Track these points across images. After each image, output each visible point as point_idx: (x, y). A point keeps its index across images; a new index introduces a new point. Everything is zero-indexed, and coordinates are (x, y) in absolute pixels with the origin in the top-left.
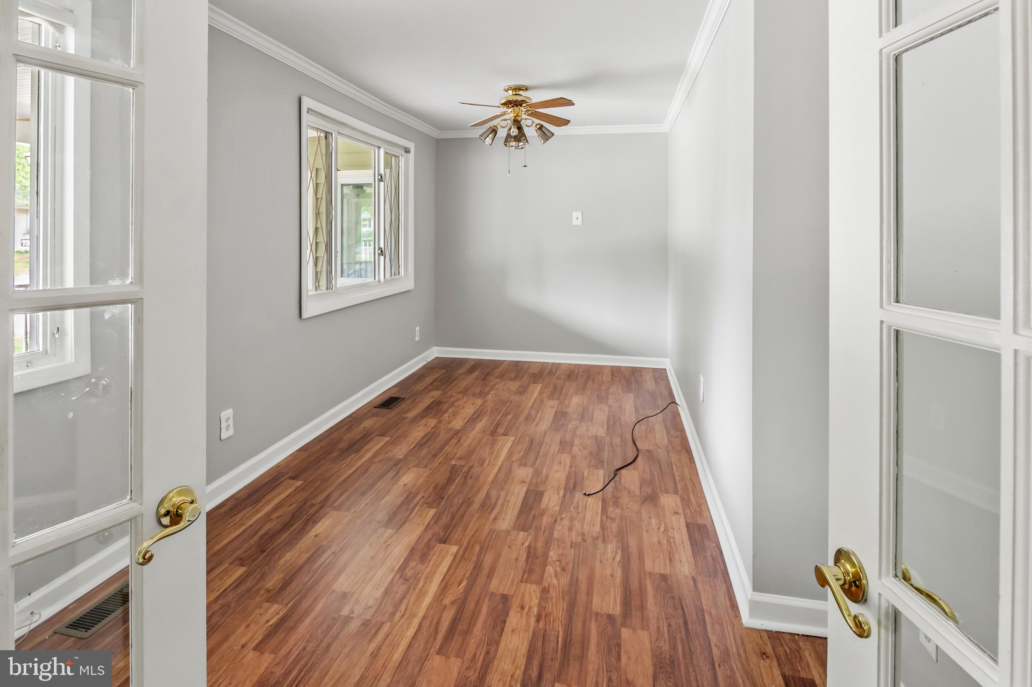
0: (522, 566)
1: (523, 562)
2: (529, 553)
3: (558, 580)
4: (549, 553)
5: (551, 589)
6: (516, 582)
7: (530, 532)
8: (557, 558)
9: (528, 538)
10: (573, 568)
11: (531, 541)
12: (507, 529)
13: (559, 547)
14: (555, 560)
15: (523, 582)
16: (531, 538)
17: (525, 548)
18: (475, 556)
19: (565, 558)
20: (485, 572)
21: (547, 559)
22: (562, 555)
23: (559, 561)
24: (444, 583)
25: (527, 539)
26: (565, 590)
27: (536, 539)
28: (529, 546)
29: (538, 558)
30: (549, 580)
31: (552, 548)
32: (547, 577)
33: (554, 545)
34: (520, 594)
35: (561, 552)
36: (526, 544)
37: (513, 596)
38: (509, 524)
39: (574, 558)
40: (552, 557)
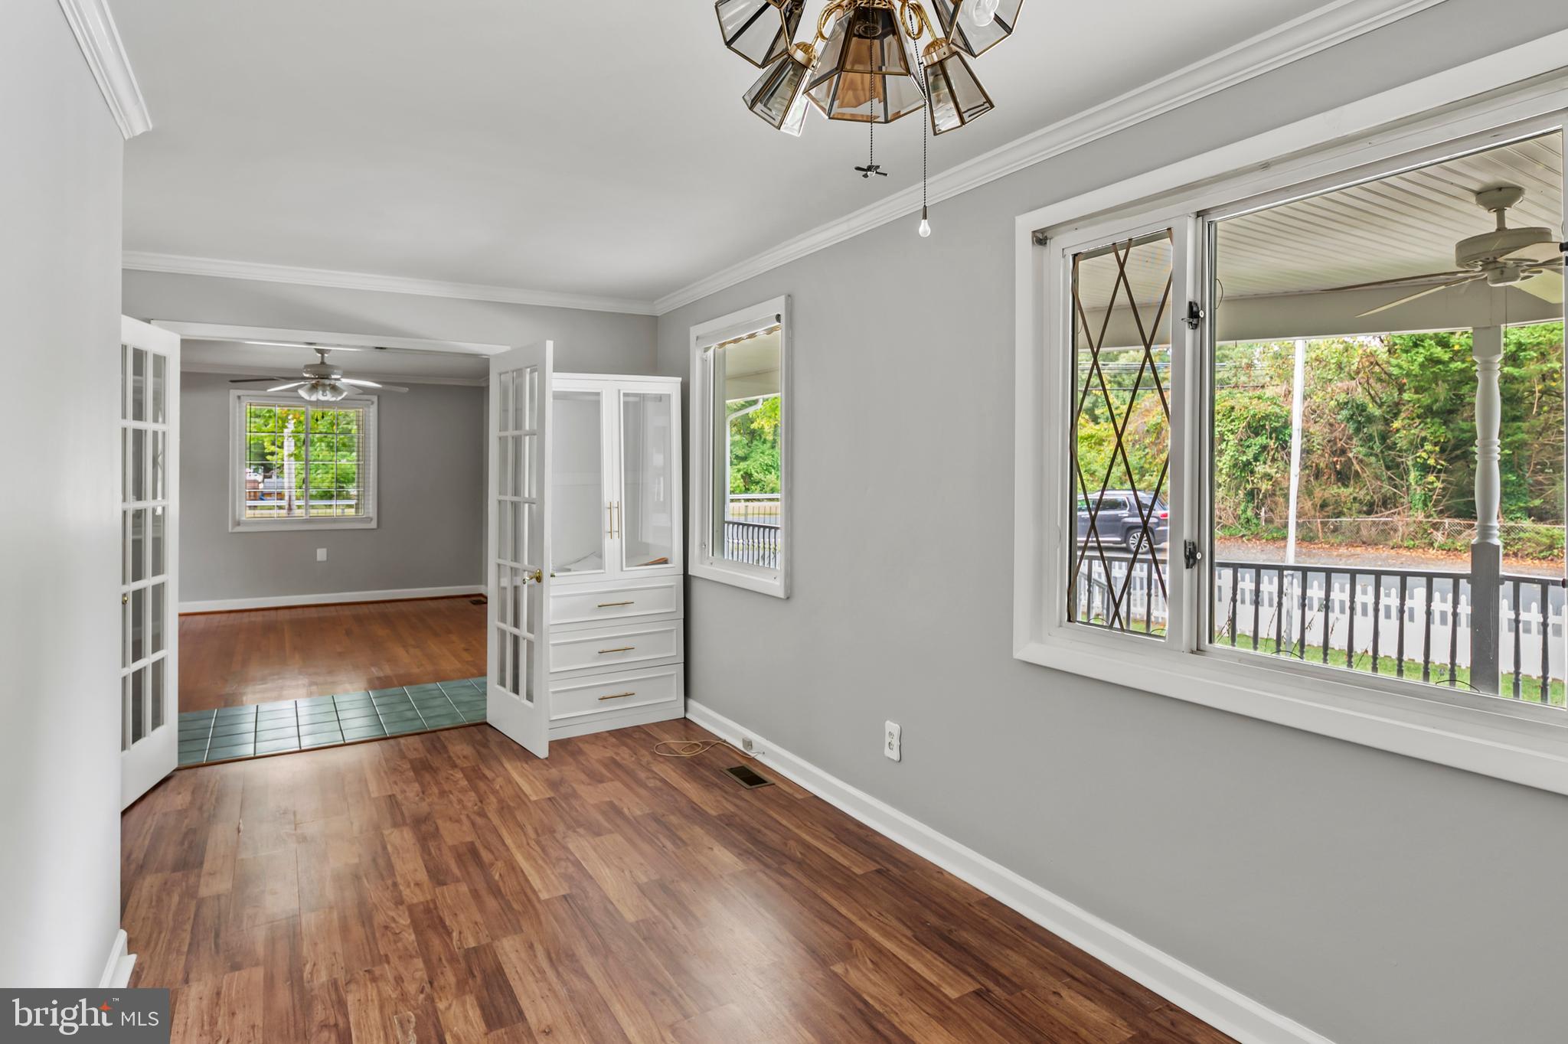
0: (443, 912)
1: (444, 915)
2: (444, 926)
3: (388, 916)
4: (416, 937)
5: (394, 906)
6: (439, 898)
7: (462, 950)
8: (401, 936)
9: (459, 943)
10: (373, 934)
11: (452, 940)
12: (499, 941)
13: (406, 949)
14: (403, 933)
15: (432, 900)
16: (454, 943)
17: (453, 930)
18: (511, 901)
19: (389, 941)
20: (484, 893)
21: (414, 930)
22: (395, 942)
23: (396, 934)
24: (519, 870)
25: (460, 940)
26: (375, 911)
27: (447, 946)
28: (449, 934)
29: (429, 926)
30: (401, 913)
31: (416, 944)
32: (404, 913)
33: (414, 948)
34: (427, 891)
35: (400, 945)
36: (455, 935)
37: (435, 887)
38: (503, 949)
39: (377, 944)
40: (410, 934)
